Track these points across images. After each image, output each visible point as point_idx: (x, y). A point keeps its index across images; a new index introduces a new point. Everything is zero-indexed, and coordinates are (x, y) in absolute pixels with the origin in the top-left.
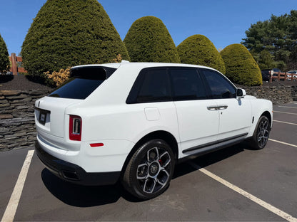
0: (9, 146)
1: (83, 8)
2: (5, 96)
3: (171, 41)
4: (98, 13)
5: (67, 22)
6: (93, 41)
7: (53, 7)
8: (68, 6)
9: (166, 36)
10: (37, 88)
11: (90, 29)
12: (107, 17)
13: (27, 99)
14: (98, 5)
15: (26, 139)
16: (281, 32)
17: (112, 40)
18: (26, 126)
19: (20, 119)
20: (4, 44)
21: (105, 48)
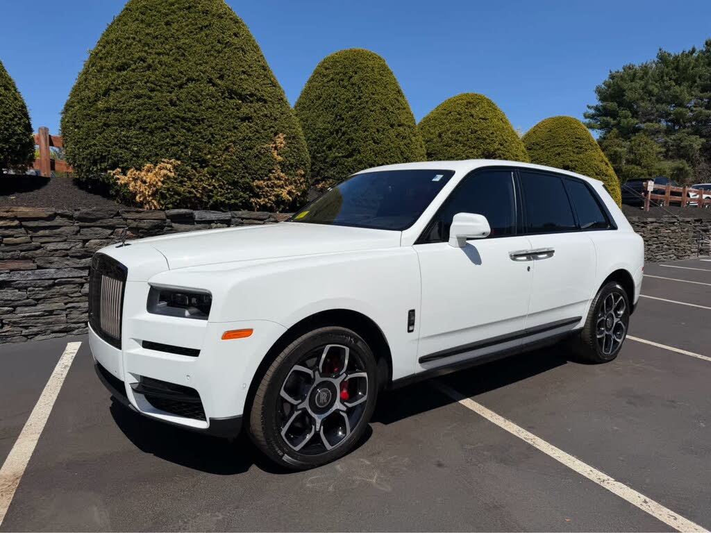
0: (25, 332)
1: (201, 29)
2: (21, 220)
3: (404, 108)
4: (236, 40)
5: (164, 58)
6: (221, 102)
7: (134, 26)
8: (167, 24)
9: (392, 96)
10: (92, 204)
11: (214, 76)
12: (256, 48)
13: (69, 228)
14: (236, 22)
15: (63, 317)
16: (681, 90)
17: (265, 102)
18: (65, 289)
19: (51, 272)
20: (23, 107)
21: (247, 118)
